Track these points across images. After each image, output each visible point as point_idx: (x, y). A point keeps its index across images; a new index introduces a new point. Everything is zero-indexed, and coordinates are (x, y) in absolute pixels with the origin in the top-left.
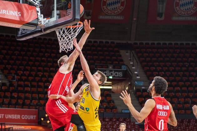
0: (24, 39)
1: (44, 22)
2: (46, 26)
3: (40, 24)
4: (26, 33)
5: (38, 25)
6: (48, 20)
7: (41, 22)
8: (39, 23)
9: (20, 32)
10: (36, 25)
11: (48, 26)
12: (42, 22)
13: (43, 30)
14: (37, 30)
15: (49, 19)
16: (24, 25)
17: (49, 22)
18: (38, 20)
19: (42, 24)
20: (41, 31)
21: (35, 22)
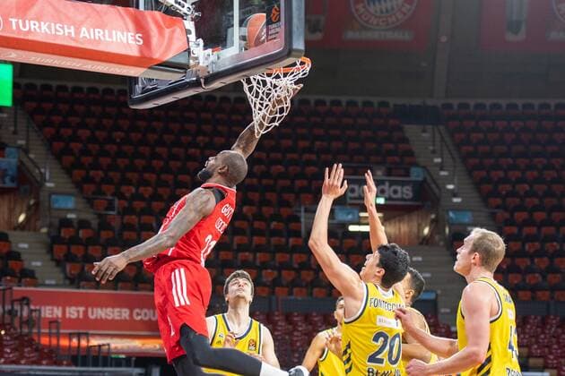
0: (150, 105)
1: (206, 59)
2: (210, 69)
3: (195, 66)
4: (156, 88)
5: (189, 68)
6: (216, 53)
7: (197, 58)
8: (191, 61)
9: (140, 85)
10: (183, 67)
11: (216, 70)
12: (202, 60)
13: (202, 81)
14: (188, 80)
15: (218, 50)
16: (149, 68)
17: (218, 58)
18: (189, 53)
19: (201, 64)
20: (197, 84)
21: (182, 60)
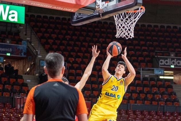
0: (80, 24)
1: (103, 6)
2: (104, 10)
3: (98, 8)
4: (82, 17)
5: (96, 9)
6: (107, 4)
7: (99, 5)
8: (97, 7)
9: (76, 16)
10: (94, 9)
11: (106, 10)
12: (101, 6)
13: (101, 15)
14: (95, 14)
15: (108, 2)
16: (80, 9)
17: (108, 5)
18: (96, 3)
19: (100, 8)
20: (99, 16)
21: (93, 6)
